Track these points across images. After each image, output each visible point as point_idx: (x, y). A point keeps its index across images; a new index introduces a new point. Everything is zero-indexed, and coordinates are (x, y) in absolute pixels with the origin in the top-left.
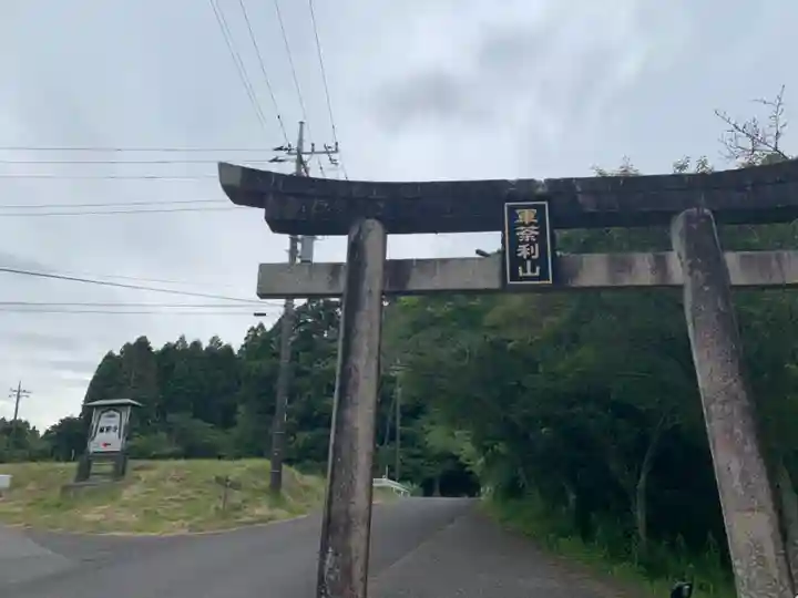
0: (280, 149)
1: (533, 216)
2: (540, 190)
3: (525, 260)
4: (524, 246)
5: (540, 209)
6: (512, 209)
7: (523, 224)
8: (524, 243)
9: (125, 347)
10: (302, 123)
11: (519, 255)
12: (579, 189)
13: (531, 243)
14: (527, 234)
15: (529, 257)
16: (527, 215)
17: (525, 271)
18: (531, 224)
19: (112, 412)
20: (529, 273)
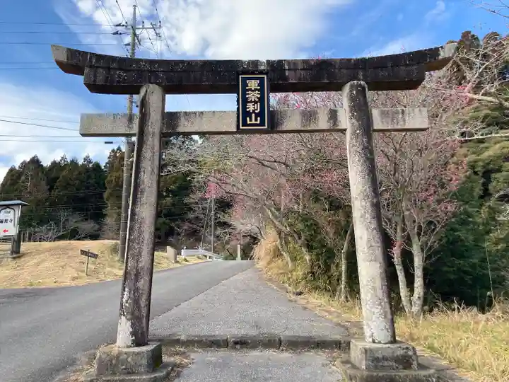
0: (119, 25)
1: (257, 85)
2: (262, 68)
3: (251, 113)
4: (251, 104)
5: (262, 80)
6: (244, 80)
7: (250, 90)
8: (251, 102)
9: (22, 164)
10: (135, 6)
11: (248, 110)
12: (287, 67)
13: (255, 102)
14: (253, 96)
15: (254, 111)
16: (253, 84)
17: (251, 120)
18: (256, 90)
19: (8, 210)
20: (253, 122)
